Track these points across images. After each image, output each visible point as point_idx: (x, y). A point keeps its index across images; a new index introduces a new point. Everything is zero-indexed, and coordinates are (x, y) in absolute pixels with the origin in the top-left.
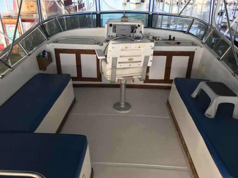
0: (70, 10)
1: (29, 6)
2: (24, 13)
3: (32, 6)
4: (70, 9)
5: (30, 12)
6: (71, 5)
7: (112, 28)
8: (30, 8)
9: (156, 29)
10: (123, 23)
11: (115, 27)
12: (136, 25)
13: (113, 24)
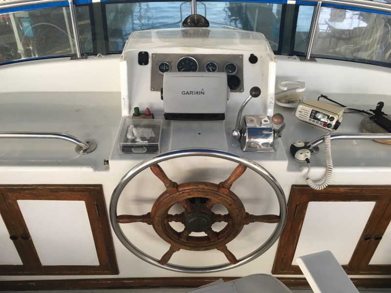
7: (146, 71)
9: (309, 58)
10: (192, 49)
11: (159, 67)
12: (242, 55)
13: (152, 54)
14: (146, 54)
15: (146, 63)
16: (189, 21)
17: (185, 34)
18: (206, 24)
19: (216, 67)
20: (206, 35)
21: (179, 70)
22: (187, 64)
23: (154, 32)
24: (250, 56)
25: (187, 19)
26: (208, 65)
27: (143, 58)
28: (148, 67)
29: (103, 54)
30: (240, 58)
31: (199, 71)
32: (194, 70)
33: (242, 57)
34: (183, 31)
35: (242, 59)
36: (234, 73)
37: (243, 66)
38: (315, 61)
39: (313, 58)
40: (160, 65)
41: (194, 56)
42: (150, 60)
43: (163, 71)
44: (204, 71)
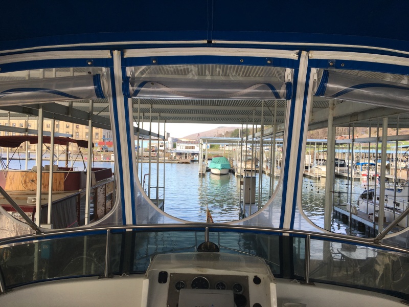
0: (105, 186)
1: (27, 181)
2: (15, 193)
3: (33, 181)
4: (105, 184)
5: (27, 191)
6: (110, 178)
7: (165, 288)
8: (29, 184)
9: (308, 282)
10: (204, 269)
11: (176, 286)
12: (247, 277)
13: (171, 274)
14: (166, 273)
15: (165, 281)
16: (202, 247)
17: (199, 258)
18: (217, 249)
19: (225, 287)
20: (217, 258)
21: (193, 287)
22: (200, 283)
23: (173, 255)
24: (254, 277)
25: (201, 245)
26: (218, 284)
27: (163, 277)
28: (167, 285)
29: (127, 274)
30: (245, 278)
31: (210, 288)
32: (207, 288)
33: (248, 278)
34: (197, 254)
35: (247, 280)
36: (241, 293)
37: (248, 286)
38: (314, 285)
39: (312, 282)
40: (177, 284)
41: (207, 276)
42: (168, 279)
43: (179, 289)
44: (214, 288)
